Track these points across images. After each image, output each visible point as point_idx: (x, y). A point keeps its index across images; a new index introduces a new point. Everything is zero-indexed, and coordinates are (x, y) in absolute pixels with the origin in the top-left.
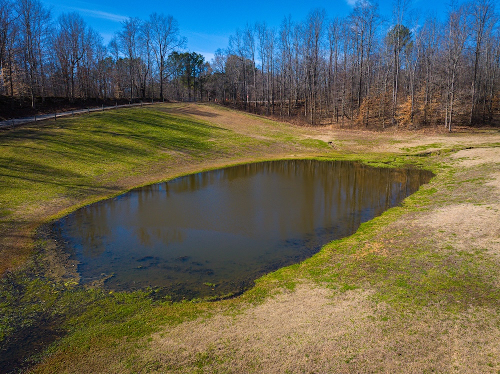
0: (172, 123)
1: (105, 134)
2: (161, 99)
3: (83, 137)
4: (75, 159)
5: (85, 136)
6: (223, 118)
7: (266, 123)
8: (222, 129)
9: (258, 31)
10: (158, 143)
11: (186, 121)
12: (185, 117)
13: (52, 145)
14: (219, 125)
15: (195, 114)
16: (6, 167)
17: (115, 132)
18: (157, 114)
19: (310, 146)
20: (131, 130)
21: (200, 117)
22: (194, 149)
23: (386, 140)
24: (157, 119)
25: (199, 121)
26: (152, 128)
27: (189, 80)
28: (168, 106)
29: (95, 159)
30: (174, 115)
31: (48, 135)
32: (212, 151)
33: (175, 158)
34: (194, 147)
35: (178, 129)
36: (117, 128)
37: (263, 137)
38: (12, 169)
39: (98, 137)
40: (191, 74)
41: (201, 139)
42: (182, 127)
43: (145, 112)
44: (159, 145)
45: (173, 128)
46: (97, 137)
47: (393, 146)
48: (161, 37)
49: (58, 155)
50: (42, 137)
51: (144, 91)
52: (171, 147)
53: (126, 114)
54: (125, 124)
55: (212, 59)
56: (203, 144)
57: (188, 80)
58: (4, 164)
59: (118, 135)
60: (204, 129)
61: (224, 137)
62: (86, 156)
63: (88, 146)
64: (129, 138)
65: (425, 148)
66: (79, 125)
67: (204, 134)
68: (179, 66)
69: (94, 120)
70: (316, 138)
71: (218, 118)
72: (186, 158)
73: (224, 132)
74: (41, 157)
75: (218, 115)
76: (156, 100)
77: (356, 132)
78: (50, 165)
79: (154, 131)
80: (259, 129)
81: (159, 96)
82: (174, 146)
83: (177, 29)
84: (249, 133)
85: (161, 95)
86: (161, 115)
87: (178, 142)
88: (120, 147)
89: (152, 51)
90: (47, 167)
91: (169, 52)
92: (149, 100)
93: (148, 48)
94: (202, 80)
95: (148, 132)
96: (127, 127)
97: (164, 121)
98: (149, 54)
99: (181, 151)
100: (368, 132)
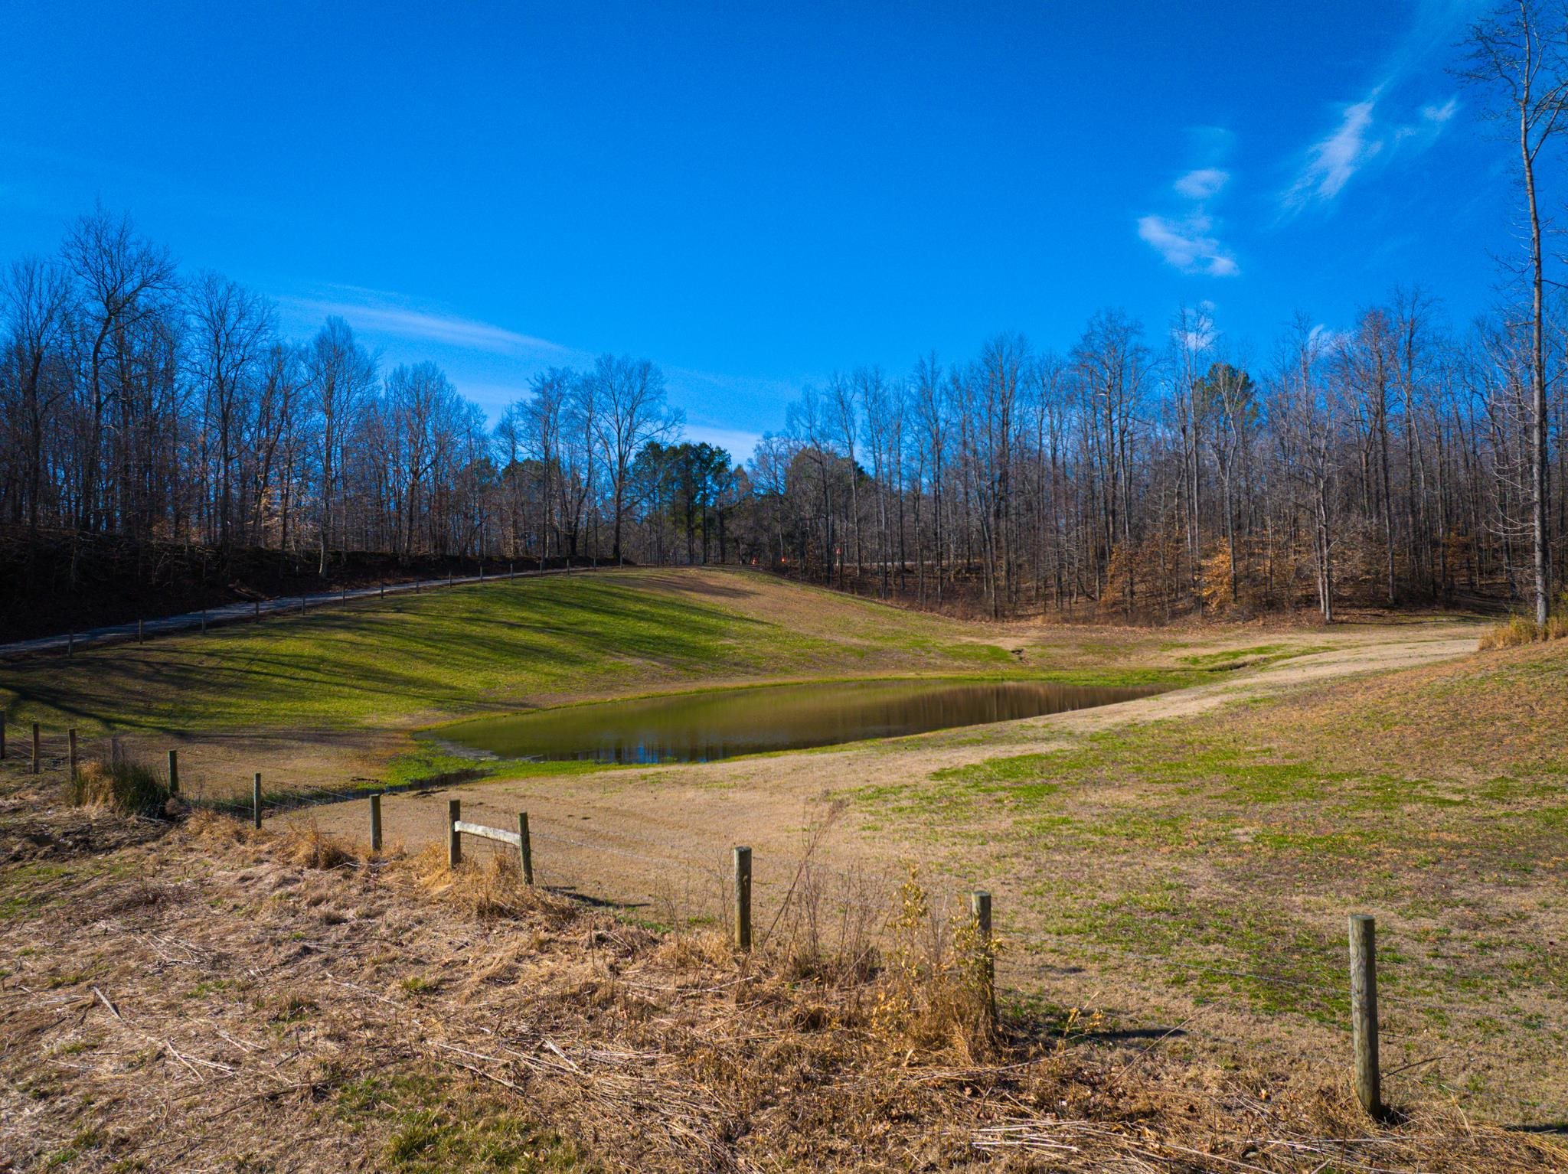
0: (639, 607)
1: (492, 625)
2: (617, 560)
3: (448, 627)
4: (439, 664)
5: (450, 626)
6: (763, 600)
7: (872, 612)
8: (758, 622)
9: (863, 390)
10: (605, 643)
11: (672, 605)
12: (670, 596)
13: (387, 639)
14: (752, 615)
15: (697, 591)
16: (317, 670)
17: (514, 621)
18: (604, 589)
19: (964, 657)
20: (546, 619)
21: (707, 598)
22: (685, 658)
23: (1155, 644)
24: (604, 598)
25: (705, 606)
26: (594, 617)
27: (690, 514)
28: (632, 573)
29: (478, 664)
30: (643, 592)
31: (376, 623)
32: (724, 662)
33: (642, 670)
34: (683, 654)
35: (651, 619)
36: (517, 614)
37: (855, 640)
38: (329, 673)
39: (479, 629)
40: (693, 498)
41: (702, 640)
42: (663, 616)
43: (577, 584)
44: (608, 646)
45: (641, 616)
46: (476, 630)
47: (1165, 654)
48: (620, 410)
49: (405, 656)
50: (365, 625)
51: (573, 539)
52: (634, 653)
53: (532, 588)
54: (531, 608)
55: (750, 460)
56: (705, 649)
57: (687, 513)
58: (313, 666)
59: (520, 626)
60: (712, 622)
61: (757, 638)
62: (460, 660)
63: (462, 645)
64: (543, 632)
65: (1235, 655)
66: (433, 608)
67: (710, 631)
68: (665, 479)
69: (465, 598)
70: (987, 642)
71: (752, 600)
72: (663, 672)
73: (760, 628)
74: (375, 658)
75: (753, 593)
76: (603, 562)
77: (1097, 630)
78: (395, 670)
79: (597, 622)
80: (849, 623)
81: (611, 551)
82: (639, 651)
83: (661, 392)
84: (822, 631)
85: (616, 549)
86: (615, 590)
87: (649, 643)
88: (526, 648)
89: (598, 445)
90: (389, 673)
91: (639, 445)
92: (586, 562)
93: (588, 438)
94: (725, 514)
95: (584, 623)
96: (537, 612)
97: (620, 603)
98: (589, 451)
99: (653, 659)
100: (1125, 630)
